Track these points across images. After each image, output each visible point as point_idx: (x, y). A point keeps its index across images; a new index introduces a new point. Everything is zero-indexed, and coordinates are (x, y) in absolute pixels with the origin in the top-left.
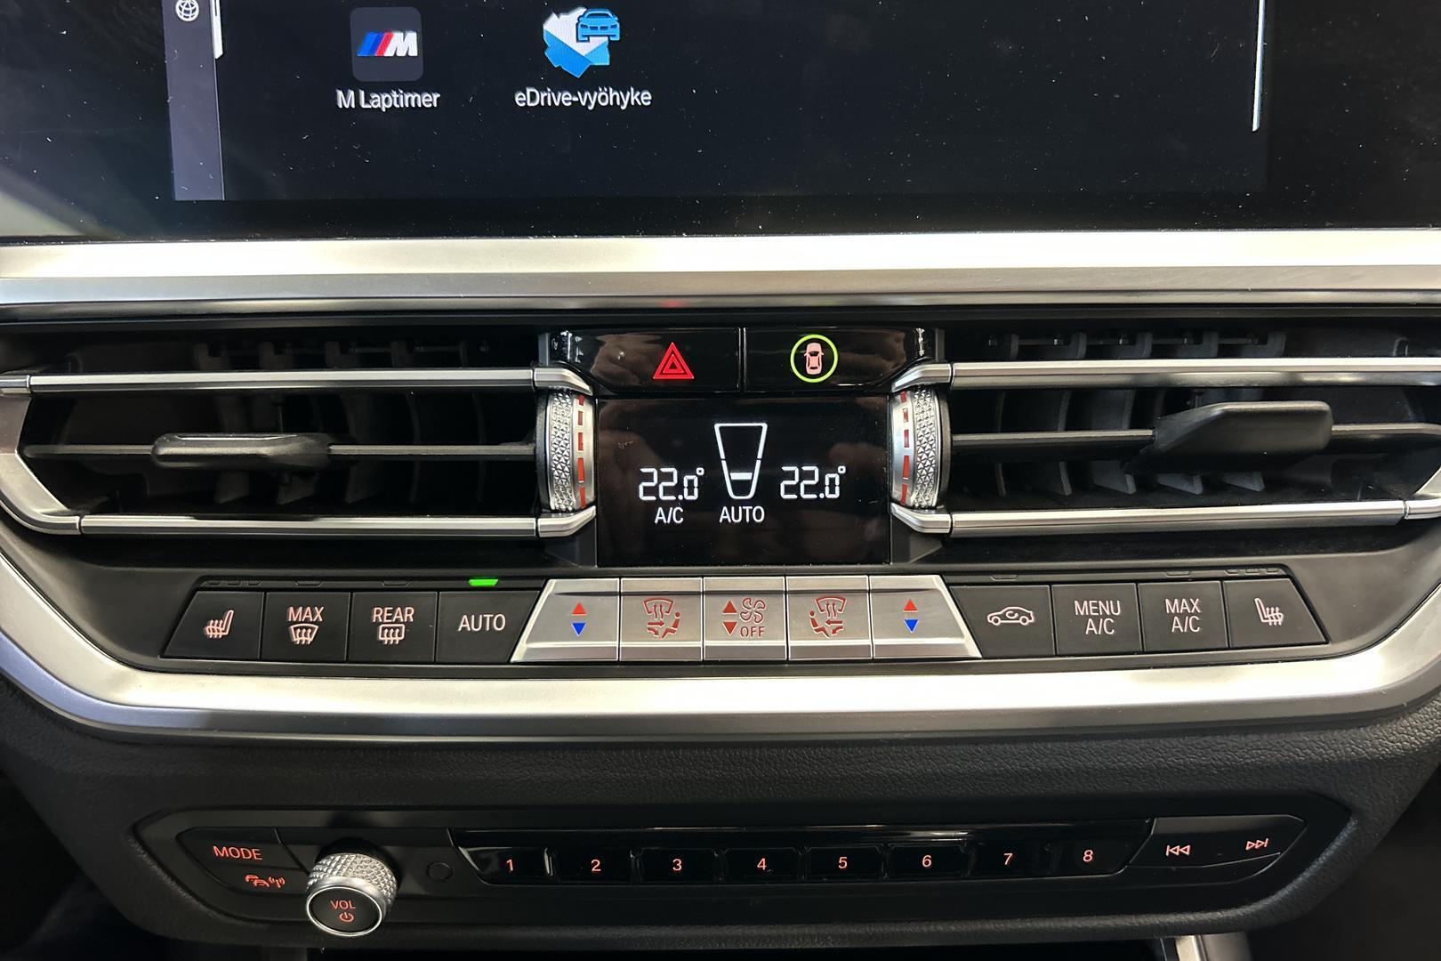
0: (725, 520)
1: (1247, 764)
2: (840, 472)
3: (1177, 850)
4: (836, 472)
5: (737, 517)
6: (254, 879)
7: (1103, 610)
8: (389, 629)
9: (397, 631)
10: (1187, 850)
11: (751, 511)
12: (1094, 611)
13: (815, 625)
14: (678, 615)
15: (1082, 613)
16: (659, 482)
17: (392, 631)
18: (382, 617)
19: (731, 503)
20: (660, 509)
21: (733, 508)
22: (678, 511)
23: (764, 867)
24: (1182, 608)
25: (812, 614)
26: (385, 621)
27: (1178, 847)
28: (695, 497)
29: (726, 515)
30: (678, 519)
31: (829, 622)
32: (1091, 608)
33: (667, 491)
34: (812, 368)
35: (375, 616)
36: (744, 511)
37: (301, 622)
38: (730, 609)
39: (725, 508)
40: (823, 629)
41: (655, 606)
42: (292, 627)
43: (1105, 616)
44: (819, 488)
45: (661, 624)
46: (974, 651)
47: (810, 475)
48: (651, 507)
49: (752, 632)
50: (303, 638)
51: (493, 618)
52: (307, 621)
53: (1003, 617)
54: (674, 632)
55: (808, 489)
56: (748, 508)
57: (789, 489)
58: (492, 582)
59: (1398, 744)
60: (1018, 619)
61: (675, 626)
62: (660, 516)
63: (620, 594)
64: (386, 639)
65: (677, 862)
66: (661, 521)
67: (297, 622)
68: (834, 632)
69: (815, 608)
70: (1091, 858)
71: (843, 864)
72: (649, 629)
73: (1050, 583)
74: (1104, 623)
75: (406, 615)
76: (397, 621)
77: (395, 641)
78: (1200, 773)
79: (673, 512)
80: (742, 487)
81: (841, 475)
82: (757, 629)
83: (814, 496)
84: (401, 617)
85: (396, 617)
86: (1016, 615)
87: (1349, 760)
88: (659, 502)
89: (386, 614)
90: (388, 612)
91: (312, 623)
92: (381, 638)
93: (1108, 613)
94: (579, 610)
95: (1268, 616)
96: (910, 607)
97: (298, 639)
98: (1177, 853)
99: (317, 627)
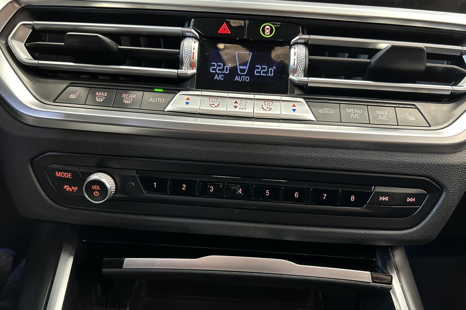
0: (237, 80)
1: (405, 162)
2: (274, 68)
3: (383, 199)
4: (273, 68)
5: (240, 79)
6: (67, 187)
7: (356, 111)
8: (127, 99)
9: (130, 100)
10: (387, 199)
11: (245, 78)
12: (353, 111)
13: (263, 108)
14: (219, 103)
15: (349, 112)
16: (217, 67)
17: (128, 100)
18: (126, 96)
19: (239, 75)
20: (217, 75)
21: (239, 77)
22: (222, 76)
23: (241, 192)
24: (382, 113)
25: (262, 105)
26: (126, 97)
27: (384, 197)
28: (228, 72)
29: (237, 78)
30: (222, 78)
31: (267, 108)
32: (352, 111)
33: (219, 70)
34: (267, 33)
35: (123, 96)
36: (243, 78)
37: (100, 96)
38: (236, 102)
39: (237, 77)
40: (265, 110)
41: (212, 100)
42: (97, 97)
43: (357, 113)
44: (267, 72)
45: (214, 104)
46: (314, 119)
47: (264, 68)
48: (214, 74)
49: (243, 109)
50: (100, 100)
51: (160, 99)
52: (102, 96)
53: (324, 111)
54: (218, 107)
55: (264, 73)
56: (244, 77)
57: (257, 72)
58: (162, 90)
59: (457, 160)
60: (329, 111)
61: (218, 105)
62: (216, 77)
63: (201, 95)
64: (126, 102)
65: (212, 188)
66: (216, 79)
67: (99, 96)
68: (269, 110)
69: (263, 104)
70: (354, 199)
71: (267, 194)
72: (210, 105)
73: (339, 104)
74: (356, 115)
75: (133, 96)
76: (130, 98)
77: (128, 103)
78: (390, 164)
79: (220, 76)
80: (243, 71)
81: (274, 69)
82: (244, 108)
83: (265, 75)
84: (131, 97)
85: (130, 97)
86: (328, 111)
87: (440, 163)
88: (216, 73)
89: (127, 96)
90: (128, 95)
91: (103, 96)
92: (124, 102)
93: (358, 112)
94: (188, 99)
95: (410, 118)
96: (294, 106)
97: (98, 100)
98: (383, 200)
99: (104, 98)
